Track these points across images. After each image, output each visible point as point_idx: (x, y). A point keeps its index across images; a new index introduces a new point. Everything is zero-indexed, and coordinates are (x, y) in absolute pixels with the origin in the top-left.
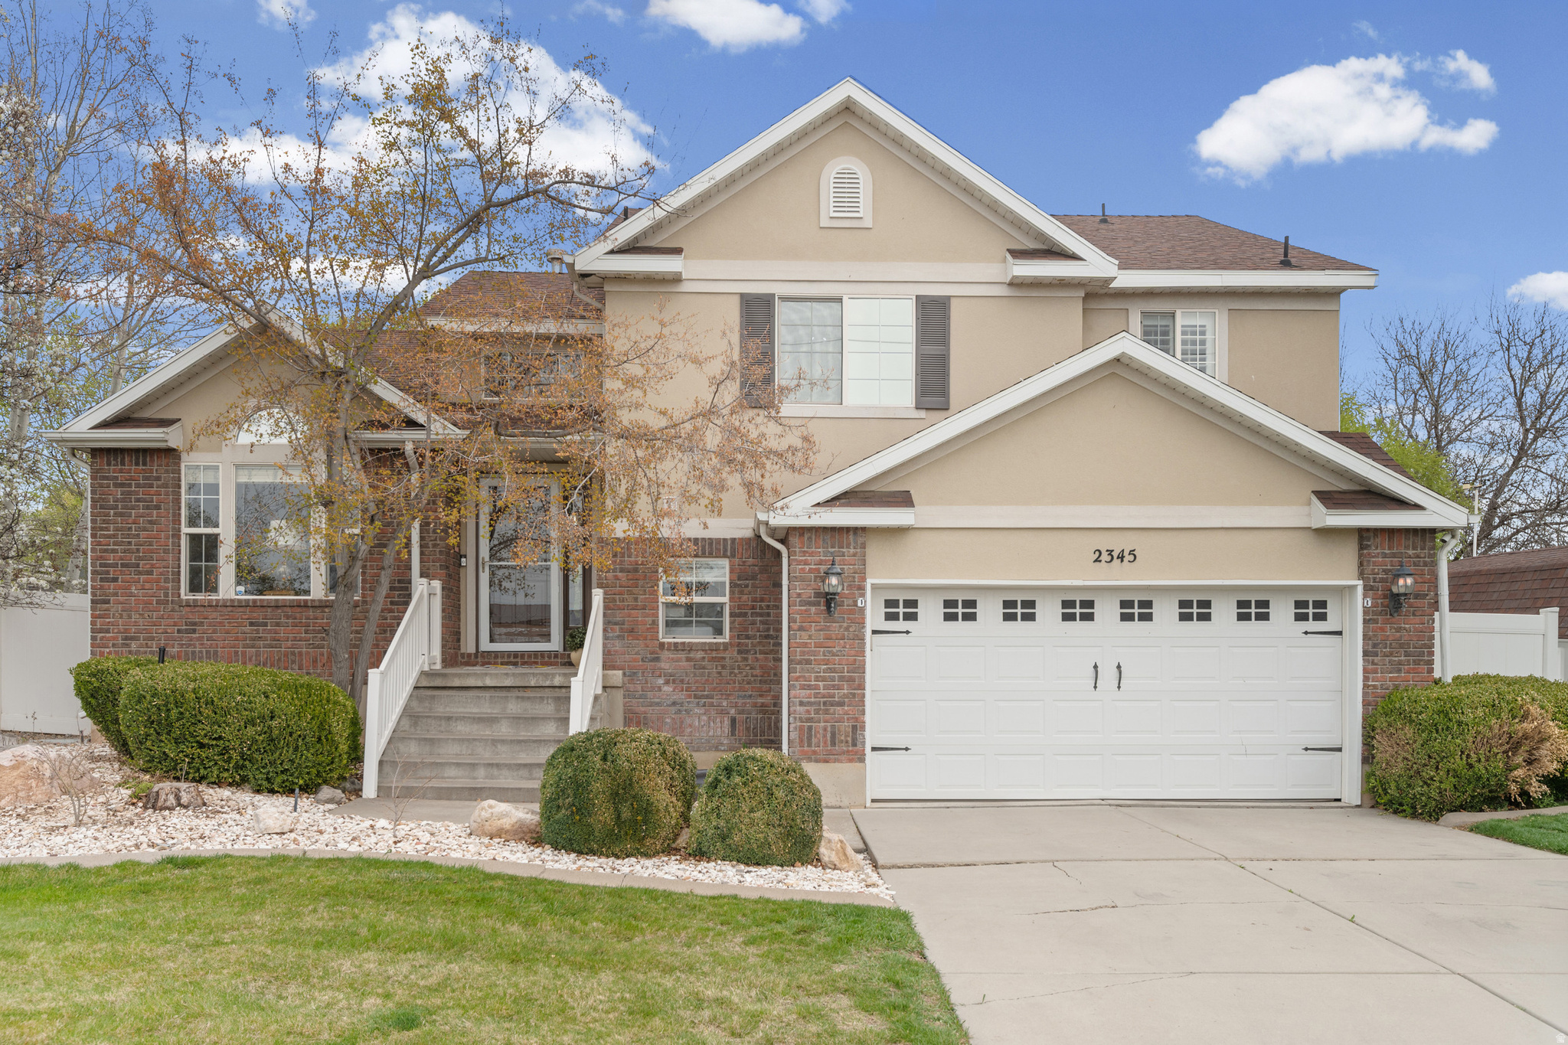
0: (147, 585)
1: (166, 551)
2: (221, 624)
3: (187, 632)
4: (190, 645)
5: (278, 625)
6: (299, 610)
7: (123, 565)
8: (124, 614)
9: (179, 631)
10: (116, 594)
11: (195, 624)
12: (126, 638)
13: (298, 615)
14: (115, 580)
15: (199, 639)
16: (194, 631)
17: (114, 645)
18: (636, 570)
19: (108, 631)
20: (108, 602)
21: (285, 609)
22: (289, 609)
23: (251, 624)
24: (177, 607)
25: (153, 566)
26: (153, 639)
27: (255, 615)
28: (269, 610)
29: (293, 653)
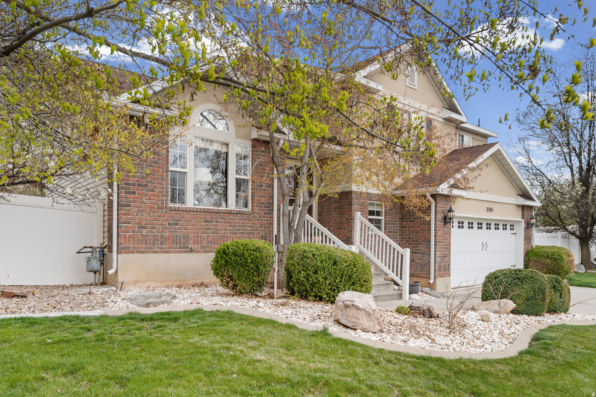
0: (152, 198)
1: (162, 179)
2: (191, 221)
3: (174, 224)
4: (175, 231)
5: (217, 222)
6: (227, 215)
7: (138, 185)
8: (139, 213)
9: (169, 224)
10: (134, 202)
11: (178, 220)
12: (140, 227)
13: (226, 217)
14: (134, 193)
15: (180, 228)
16: (177, 224)
17: (133, 231)
18: (363, 205)
19: (129, 223)
20: (129, 206)
21: (221, 214)
22: (222, 214)
23: (205, 221)
24: (168, 211)
25: (155, 187)
26: (155, 228)
27: (207, 216)
28: (214, 214)
29: (224, 237)
